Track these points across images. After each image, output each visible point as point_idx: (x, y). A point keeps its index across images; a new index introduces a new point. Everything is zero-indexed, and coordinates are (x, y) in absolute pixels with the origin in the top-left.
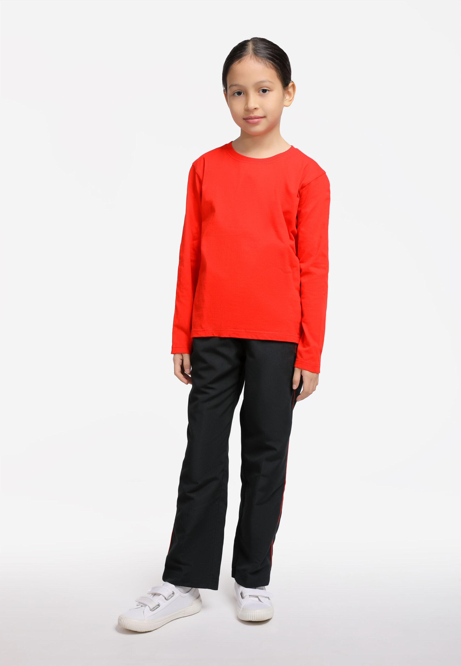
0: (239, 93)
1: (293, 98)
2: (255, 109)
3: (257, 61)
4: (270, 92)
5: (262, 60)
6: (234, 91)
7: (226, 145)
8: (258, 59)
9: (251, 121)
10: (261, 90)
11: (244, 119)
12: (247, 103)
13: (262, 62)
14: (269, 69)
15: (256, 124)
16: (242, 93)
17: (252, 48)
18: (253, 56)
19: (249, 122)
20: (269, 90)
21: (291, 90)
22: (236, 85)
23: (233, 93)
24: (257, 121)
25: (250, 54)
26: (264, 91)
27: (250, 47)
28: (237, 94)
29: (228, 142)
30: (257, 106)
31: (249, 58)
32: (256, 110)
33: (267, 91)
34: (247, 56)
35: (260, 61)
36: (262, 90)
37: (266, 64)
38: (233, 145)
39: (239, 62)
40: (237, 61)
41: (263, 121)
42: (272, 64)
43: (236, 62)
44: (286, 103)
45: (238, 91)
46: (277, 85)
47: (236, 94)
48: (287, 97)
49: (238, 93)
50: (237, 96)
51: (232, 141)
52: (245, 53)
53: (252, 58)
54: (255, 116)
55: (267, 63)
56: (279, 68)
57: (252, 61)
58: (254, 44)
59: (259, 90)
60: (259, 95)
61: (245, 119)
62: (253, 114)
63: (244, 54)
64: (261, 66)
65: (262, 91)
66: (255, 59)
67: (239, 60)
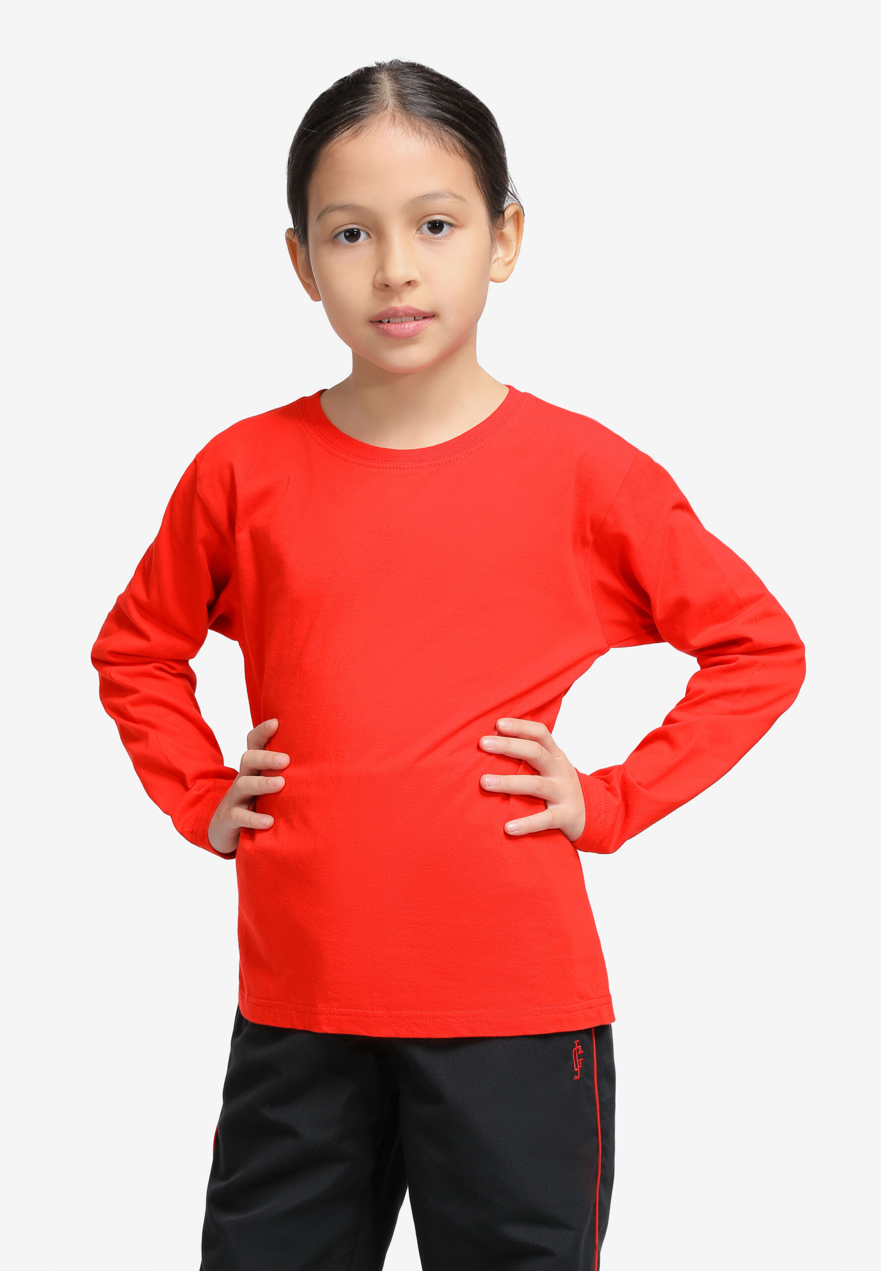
0: (352, 235)
1: (516, 253)
2: (409, 283)
3: (414, 129)
4: (456, 230)
5: (429, 127)
6: (333, 228)
7: (303, 401)
8: (417, 123)
9: (393, 328)
10: (425, 224)
11: (371, 321)
12: (382, 266)
13: (430, 132)
14: (453, 155)
15: (409, 339)
16: (363, 235)
17: (394, 90)
18: (397, 115)
19: (387, 334)
20: (450, 225)
21: (509, 229)
22: (343, 208)
23: (333, 235)
24: (412, 329)
25: (390, 109)
26: (436, 227)
27: (386, 87)
28: (346, 237)
29: (310, 392)
30: (414, 275)
31: (387, 120)
32: (409, 288)
33: (446, 227)
34: (382, 114)
35: (423, 129)
36: (430, 222)
37: (442, 139)
38: (326, 404)
39: (356, 134)
40: (348, 132)
41: (431, 326)
42: (461, 142)
43: (345, 134)
44: (496, 270)
45: (347, 228)
46: (477, 208)
47: (342, 237)
48: (500, 252)
49: (347, 234)
50: (345, 245)
51: (325, 390)
52: (371, 107)
53: (397, 119)
54: (408, 308)
55: (446, 138)
56: (480, 156)
57: (399, 129)
58: (395, 79)
59: (421, 224)
60: (423, 240)
61: (377, 321)
62: (400, 300)
63: (369, 109)
64: (427, 145)
65: (430, 229)
66: (406, 123)
67: (352, 128)
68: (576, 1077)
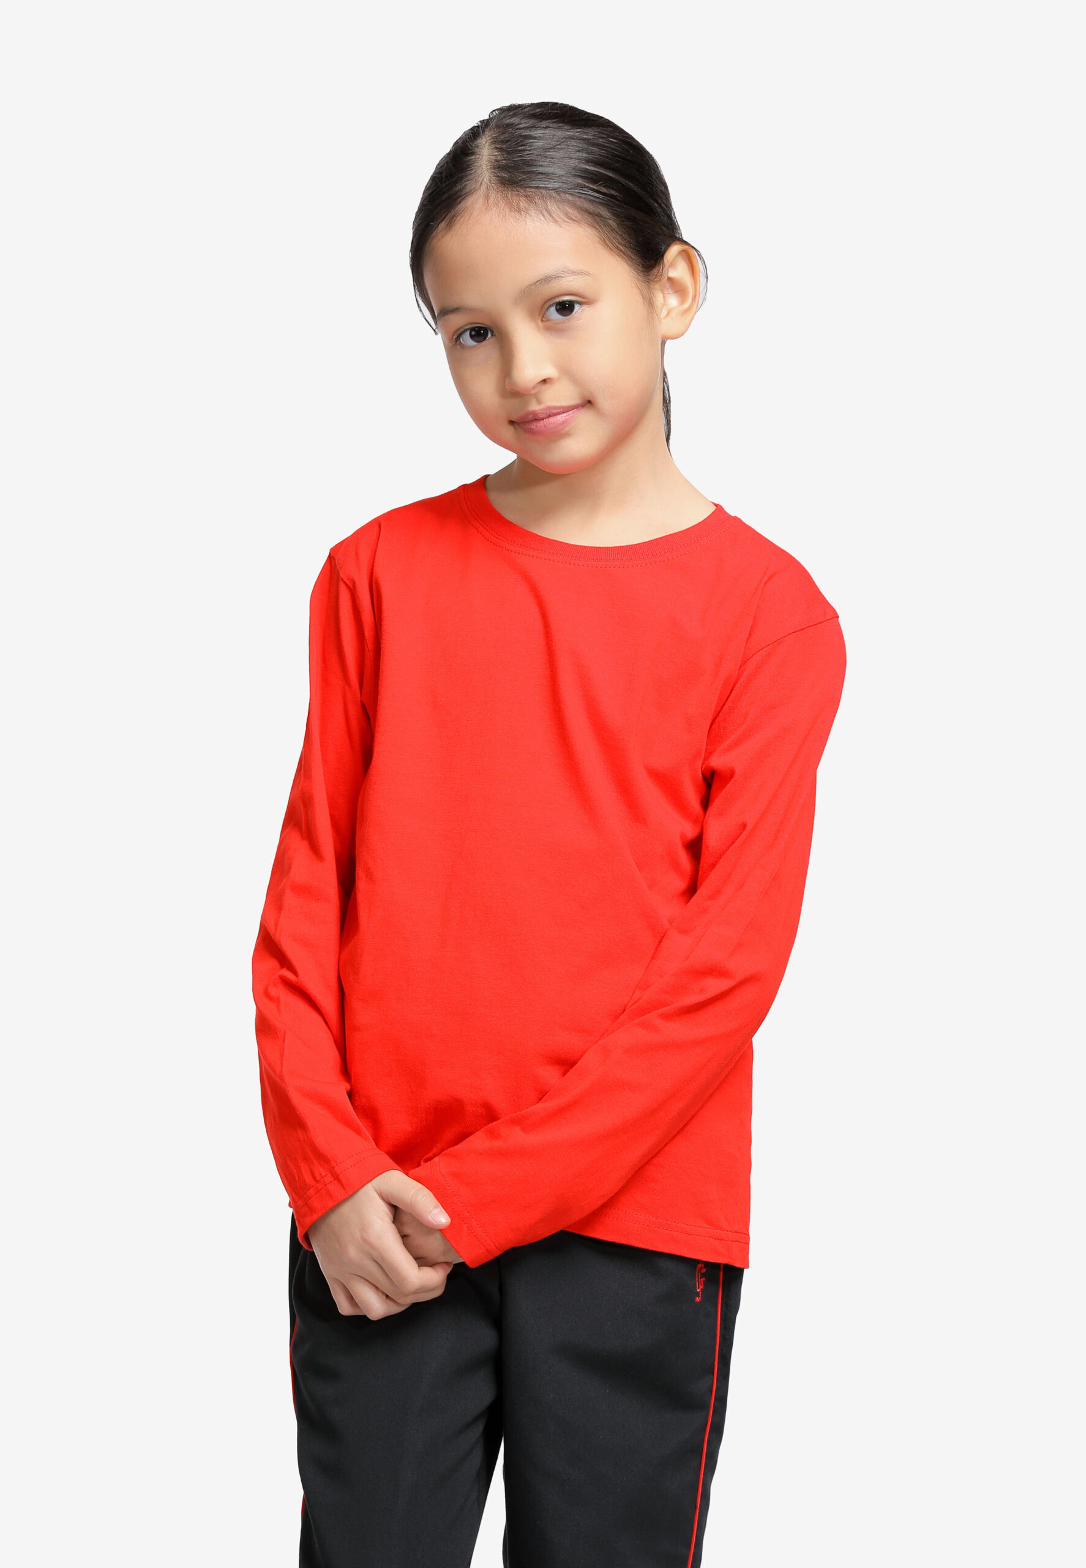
0: (479, 335)
2: (544, 381)
3: (511, 208)
6: (457, 330)
9: (536, 426)
10: (551, 306)
11: (511, 421)
15: (560, 433)
16: (488, 333)
17: (493, 161)
18: (493, 195)
19: (531, 432)
20: (582, 302)
22: (460, 309)
23: (458, 336)
24: (560, 424)
25: (484, 188)
27: (485, 157)
28: (471, 336)
30: (549, 371)
31: (482, 202)
32: (546, 386)
33: (577, 307)
34: (477, 195)
35: (523, 203)
36: (555, 306)
37: (547, 210)
39: (450, 225)
40: (443, 223)
41: (586, 417)
44: (666, 325)
45: (470, 326)
48: (669, 304)
49: (473, 333)
50: (473, 347)
52: (467, 186)
53: (493, 198)
54: (549, 408)
57: (495, 210)
58: (497, 143)
59: (545, 309)
61: (517, 422)
62: (538, 401)
63: (467, 189)
65: (558, 310)
66: (502, 204)
67: (448, 217)
68: (698, 1299)
